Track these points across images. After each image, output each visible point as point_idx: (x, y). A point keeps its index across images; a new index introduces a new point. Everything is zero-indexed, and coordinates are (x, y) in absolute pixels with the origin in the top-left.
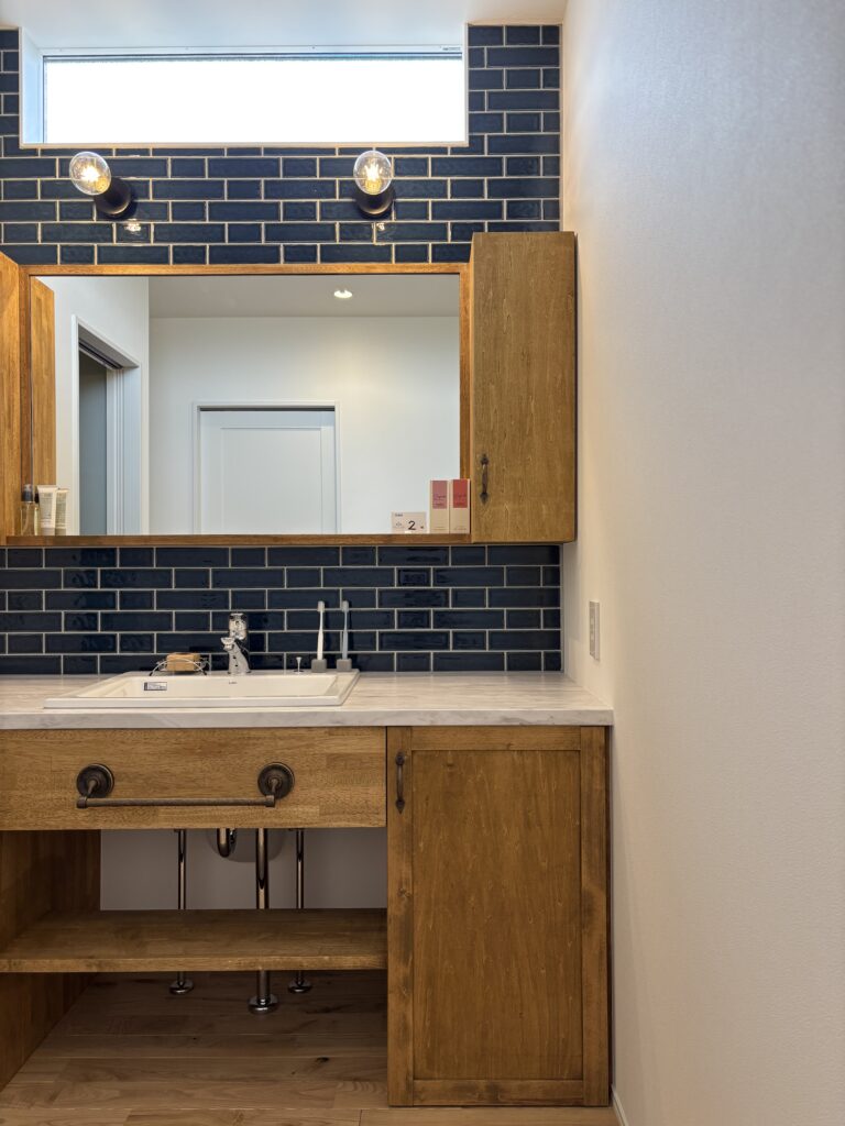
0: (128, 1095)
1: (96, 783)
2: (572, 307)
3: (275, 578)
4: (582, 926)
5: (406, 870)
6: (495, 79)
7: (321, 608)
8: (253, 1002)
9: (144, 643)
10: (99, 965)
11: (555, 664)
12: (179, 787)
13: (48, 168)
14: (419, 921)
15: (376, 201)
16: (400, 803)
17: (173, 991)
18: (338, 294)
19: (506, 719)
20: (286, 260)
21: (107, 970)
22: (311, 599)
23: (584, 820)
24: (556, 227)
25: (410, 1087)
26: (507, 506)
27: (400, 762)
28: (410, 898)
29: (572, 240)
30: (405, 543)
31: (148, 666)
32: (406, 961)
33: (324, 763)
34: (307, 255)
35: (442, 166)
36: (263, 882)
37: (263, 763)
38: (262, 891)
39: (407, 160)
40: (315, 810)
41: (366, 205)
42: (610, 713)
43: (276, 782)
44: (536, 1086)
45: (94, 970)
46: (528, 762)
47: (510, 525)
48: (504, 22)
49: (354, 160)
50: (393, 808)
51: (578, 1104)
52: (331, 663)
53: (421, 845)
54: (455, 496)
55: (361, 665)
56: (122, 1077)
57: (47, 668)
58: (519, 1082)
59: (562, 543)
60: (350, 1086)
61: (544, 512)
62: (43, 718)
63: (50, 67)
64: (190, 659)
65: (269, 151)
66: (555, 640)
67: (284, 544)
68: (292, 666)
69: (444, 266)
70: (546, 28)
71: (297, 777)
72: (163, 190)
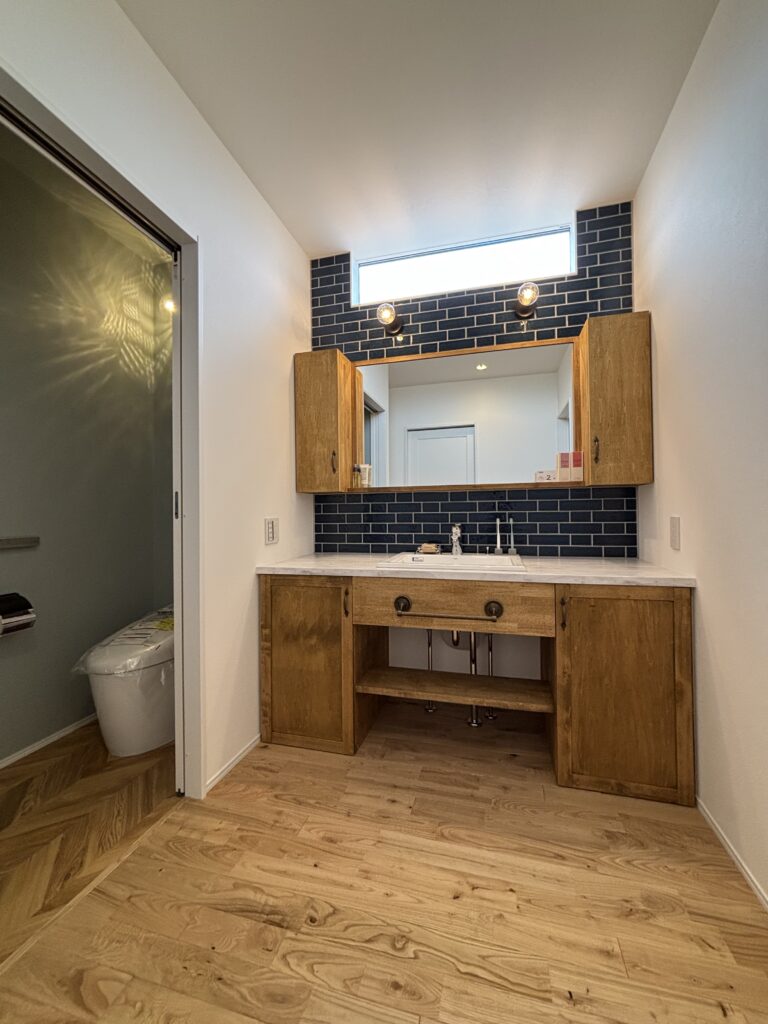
0: (418, 759)
1: (403, 604)
2: (648, 353)
3: (472, 507)
4: (675, 701)
5: (567, 661)
6: (592, 237)
7: (498, 522)
8: (469, 720)
9: (409, 539)
10: (405, 694)
11: (633, 554)
12: (443, 609)
13: (362, 315)
14: (575, 689)
15: (526, 309)
16: (563, 625)
17: (427, 710)
18: (479, 368)
19: (628, 582)
20: (478, 346)
21: (409, 697)
22: (494, 517)
23: (677, 641)
24: (630, 311)
25: (570, 777)
26: (611, 464)
27: (563, 603)
28: (569, 676)
29: (647, 317)
30: (546, 487)
31: (413, 550)
32: (567, 709)
33: (520, 602)
34: (489, 342)
35: (562, 287)
36: (473, 660)
37: (487, 599)
38: (473, 666)
39: (545, 286)
40: (516, 625)
41: (520, 312)
42: (695, 580)
43: (494, 610)
44: (647, 788)
45: (402, 696)
46: (640, 606)
47: (612, 475)
48: (597, 206)
49: (517, 290)
50: (559, 627)
51: (674, 803)
52: (505, 551)
53: (576, 648)
54: (574, 461)
55: (521, 552)
56: (413, 750)
57: (364, 550)
58: (636, 784)
59: (638, 485)
60: (532, 772)
61: (634, 468)
62: (379, 572)
63: (362, 269)
64: (432, 547)
65: (469, 292)
66: (633, 540)
67: (479, 489)
68: (483, 551)
69: (565, 339)
70: (622, 204)
71: (504, 607)
72: (416, 319)
